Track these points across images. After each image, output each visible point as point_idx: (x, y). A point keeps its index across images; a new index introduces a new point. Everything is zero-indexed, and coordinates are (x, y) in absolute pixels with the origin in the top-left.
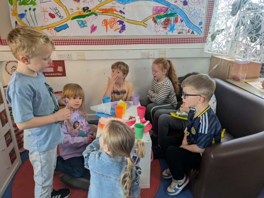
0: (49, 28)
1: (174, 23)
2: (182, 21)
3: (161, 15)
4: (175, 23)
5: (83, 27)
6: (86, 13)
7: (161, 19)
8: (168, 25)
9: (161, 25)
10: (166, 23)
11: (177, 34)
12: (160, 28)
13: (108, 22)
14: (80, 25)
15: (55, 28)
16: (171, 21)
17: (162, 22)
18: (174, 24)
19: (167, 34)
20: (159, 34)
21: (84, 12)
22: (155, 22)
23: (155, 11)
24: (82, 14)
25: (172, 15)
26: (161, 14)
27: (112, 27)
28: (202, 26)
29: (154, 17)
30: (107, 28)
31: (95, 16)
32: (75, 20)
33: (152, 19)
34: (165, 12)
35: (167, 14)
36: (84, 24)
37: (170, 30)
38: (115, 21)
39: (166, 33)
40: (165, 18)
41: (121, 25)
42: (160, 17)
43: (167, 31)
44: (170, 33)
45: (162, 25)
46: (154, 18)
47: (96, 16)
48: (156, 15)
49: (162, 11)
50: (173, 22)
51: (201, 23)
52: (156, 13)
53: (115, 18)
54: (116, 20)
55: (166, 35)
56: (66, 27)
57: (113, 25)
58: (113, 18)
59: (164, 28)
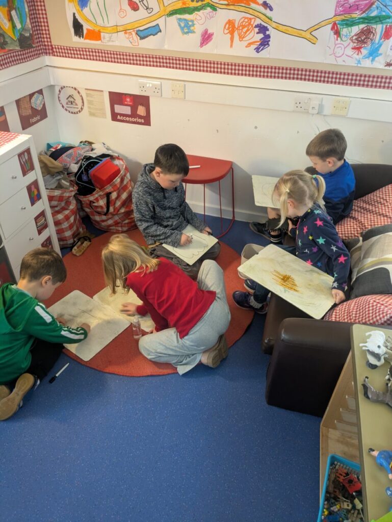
0: (128, 31)
1: (381, 39)
3: (353, 18)
4: (383, 40)
5: (187, 33)
6: (195, 4)
7: (352, 28)
8: (365, 43)
9: (349, 41)
10: (363, 39)
11: (382, 66)
12: (345, 48)
13: (236, 26)
14: (182, 29)
15: (137, 31)
16: (374, 34)
17: (353, 34)
18: (381, 41)
19: (360, 64)
20: (340, 61)
21: (192, 1)
22: (337, 33)
23: (340, 8)
24: (187, 6)
25: (379, 19)
26: (354, 16)
27: (244, 37)
29: (337, 22)
30: (232, 39)
31: (211, 10)
32: (175, 16)
33: (330, 26)
34: (364, 12)
35: (367, 16)
36: (190, 26)
37: (367, 56)
38: (250, 24)
39: (357, 62)
40: (362, 26)
41: (261, 36)
42: (350, 23)
43: (361, 57)
44: (367, 63)
45: (352, 42)
46: (335, 24)
47: (214, 12)
48: (343, 17)
49: (358, 9)
50: (378, 37)
52: (342, 13)
53: (251, 19)
54: (252, 23)
55: (357, 66)
56: (156, 30)
57: (246, 33)
58: (247, 18)
59: (354, 48)
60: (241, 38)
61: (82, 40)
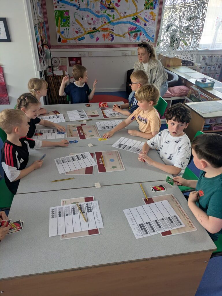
0: (75, 39)
2: (144, 35)
3: (132, 31)
5: (92, 38)
6: (94, 31)
8: (136, 37)
9: (132, 37)
13: (105, 35)
15: (78, 39)
17: (133, 35)
20: (131, 42)
21: (93, 30)
22: (130, 35)
23: (129, 29)
25: (138, 31)
28: (154, 37)
30: (104, 39)
32: (88, 34)
34: (135, 30)
36: (93, 36)
39: (135, 41)
40: (135, 33)
41: (112, 37)
42: (132, 33)
44: (137, 41)
46: (129, 33)
47: (99, 32)
48: (130, 31)
49: (133, 29)
50: (139, 35)
51: (153, 36)
54: (109, 34)
56: (84, 38)
59: (134, 38)
60: (107, 38)
61: (61, 43)
